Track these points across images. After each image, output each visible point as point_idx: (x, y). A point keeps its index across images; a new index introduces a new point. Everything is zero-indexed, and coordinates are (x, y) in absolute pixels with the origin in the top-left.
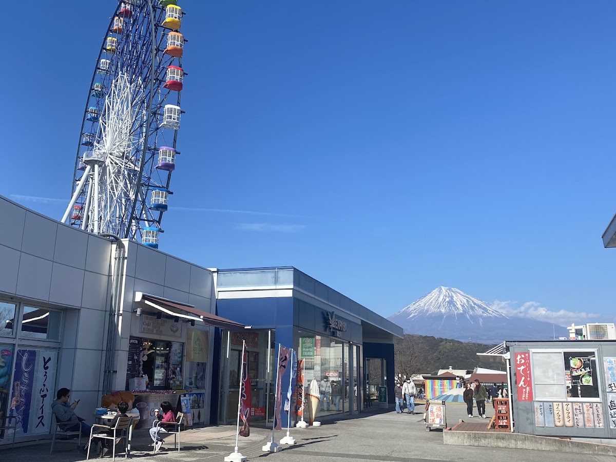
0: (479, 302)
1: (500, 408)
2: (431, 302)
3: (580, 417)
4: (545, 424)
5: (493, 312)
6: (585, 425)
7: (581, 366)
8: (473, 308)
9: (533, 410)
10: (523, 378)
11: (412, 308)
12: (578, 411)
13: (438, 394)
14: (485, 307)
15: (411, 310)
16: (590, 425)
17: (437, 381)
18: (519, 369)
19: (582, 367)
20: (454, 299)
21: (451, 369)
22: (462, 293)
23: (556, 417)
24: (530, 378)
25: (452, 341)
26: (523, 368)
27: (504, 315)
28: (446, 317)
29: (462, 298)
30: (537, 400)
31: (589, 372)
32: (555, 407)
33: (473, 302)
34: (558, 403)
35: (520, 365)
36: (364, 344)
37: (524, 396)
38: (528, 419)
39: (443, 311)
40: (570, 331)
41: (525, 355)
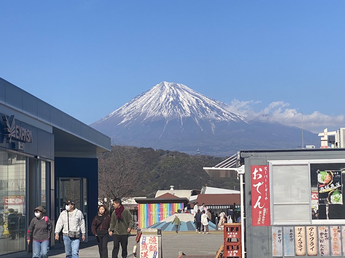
0: (212, 103)
1: (230, 236)
2: (150, 104)
3: (326, 243)
4: (283, 253)
5: (229, 115)
6: (331, 253)
7: (330, 181)
8: (203, 110)
9: (270, 237)
10: (260, 197)
11: (124, 111)
12: (323, 236)
13: (154, 221)
14: (219, 108)
15: (123, 113)
16: (337, 252)
17: (153, 205)
18: (255, 186)
19: (332, 182)
20: (180, 98)
21: (172, 189)
22: (190, 90)
23: (298, 244)
24: (268, 196)
25: (176, 153)
26: (259, 184)
27: (242, 119)
28: (169, 122)
29: (190, 97)
30: (275, 224)
31: (339, 188)
32: (297, 232)
33: (204, 102)
34: (300, 227)
35: (256, 182)
36: (57, 160)
37: (259, 220)
38: (263, 248)
39: (165, 114)
40: (322, 139)
41: (263, 169)
